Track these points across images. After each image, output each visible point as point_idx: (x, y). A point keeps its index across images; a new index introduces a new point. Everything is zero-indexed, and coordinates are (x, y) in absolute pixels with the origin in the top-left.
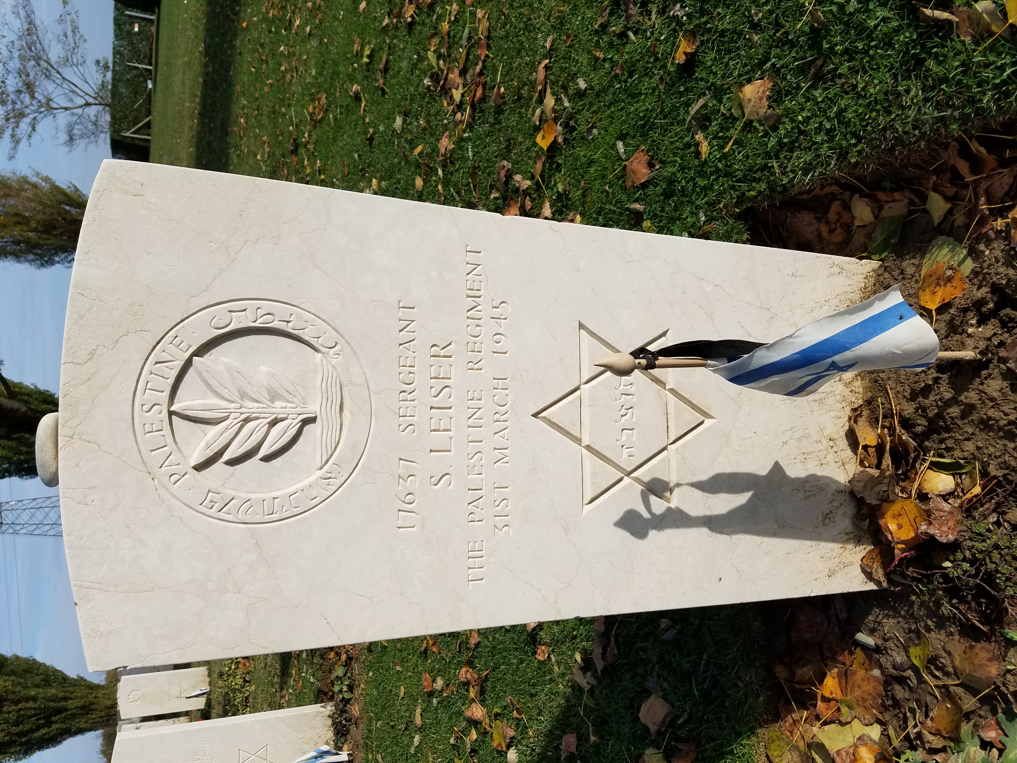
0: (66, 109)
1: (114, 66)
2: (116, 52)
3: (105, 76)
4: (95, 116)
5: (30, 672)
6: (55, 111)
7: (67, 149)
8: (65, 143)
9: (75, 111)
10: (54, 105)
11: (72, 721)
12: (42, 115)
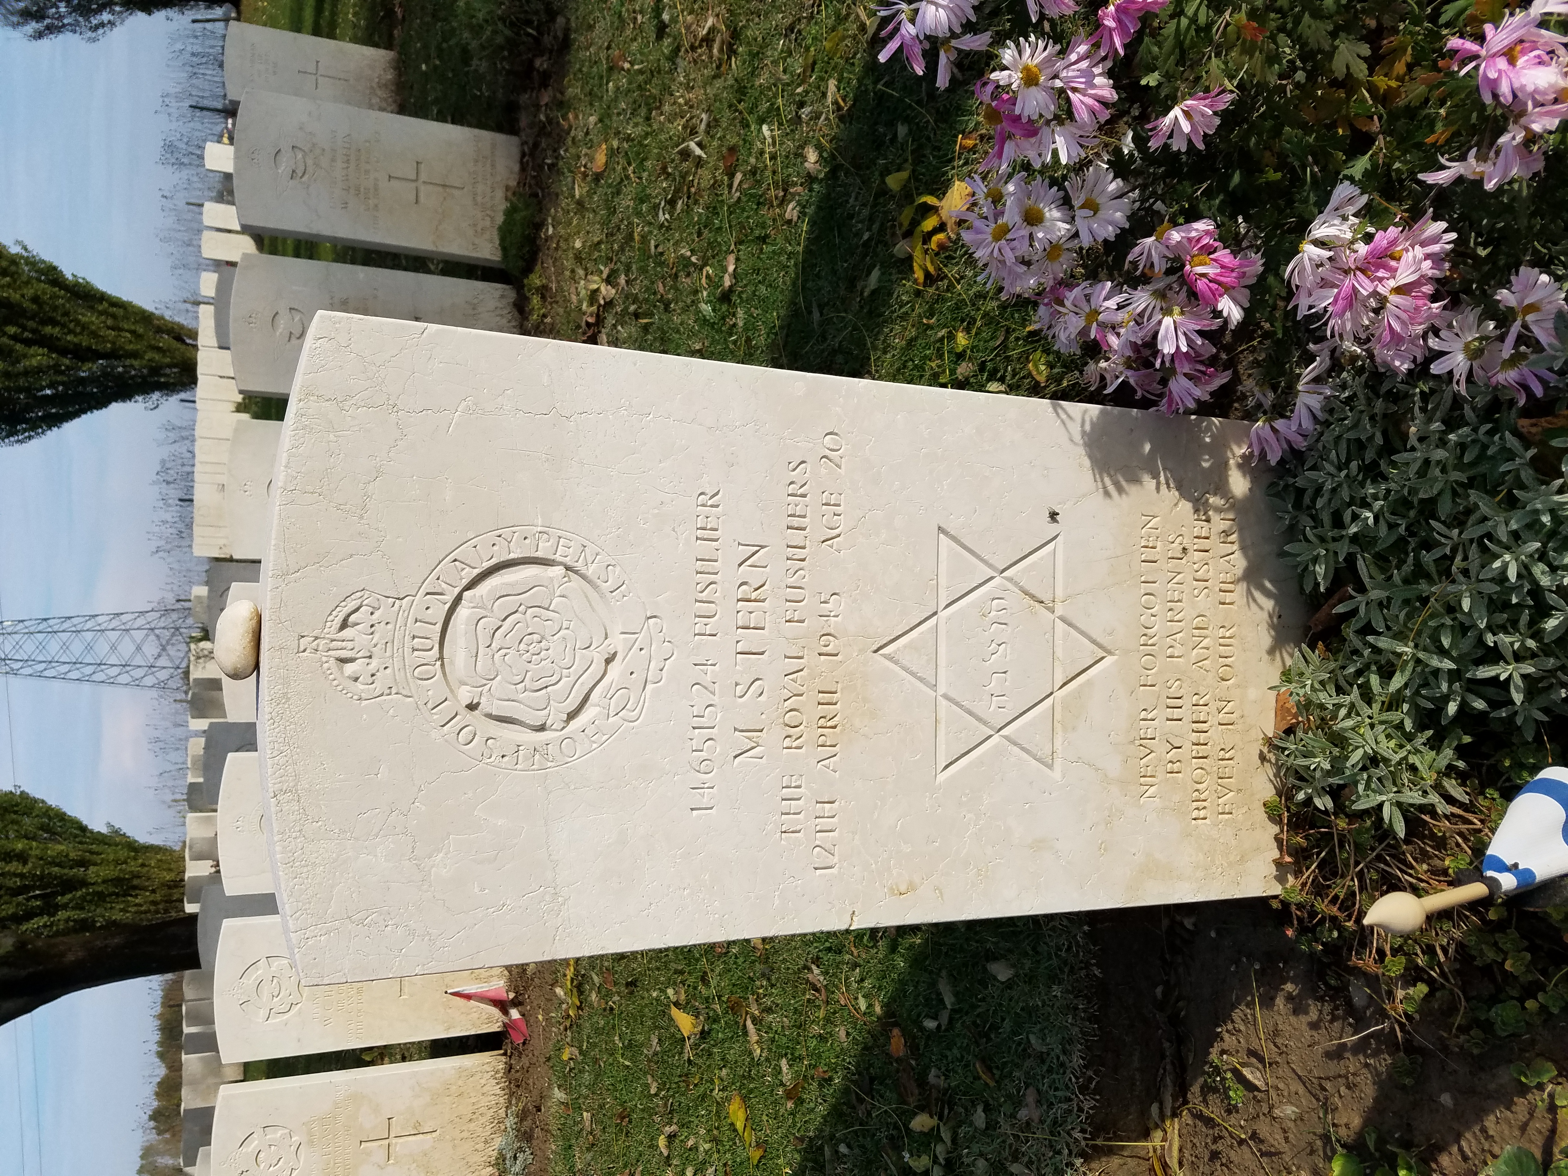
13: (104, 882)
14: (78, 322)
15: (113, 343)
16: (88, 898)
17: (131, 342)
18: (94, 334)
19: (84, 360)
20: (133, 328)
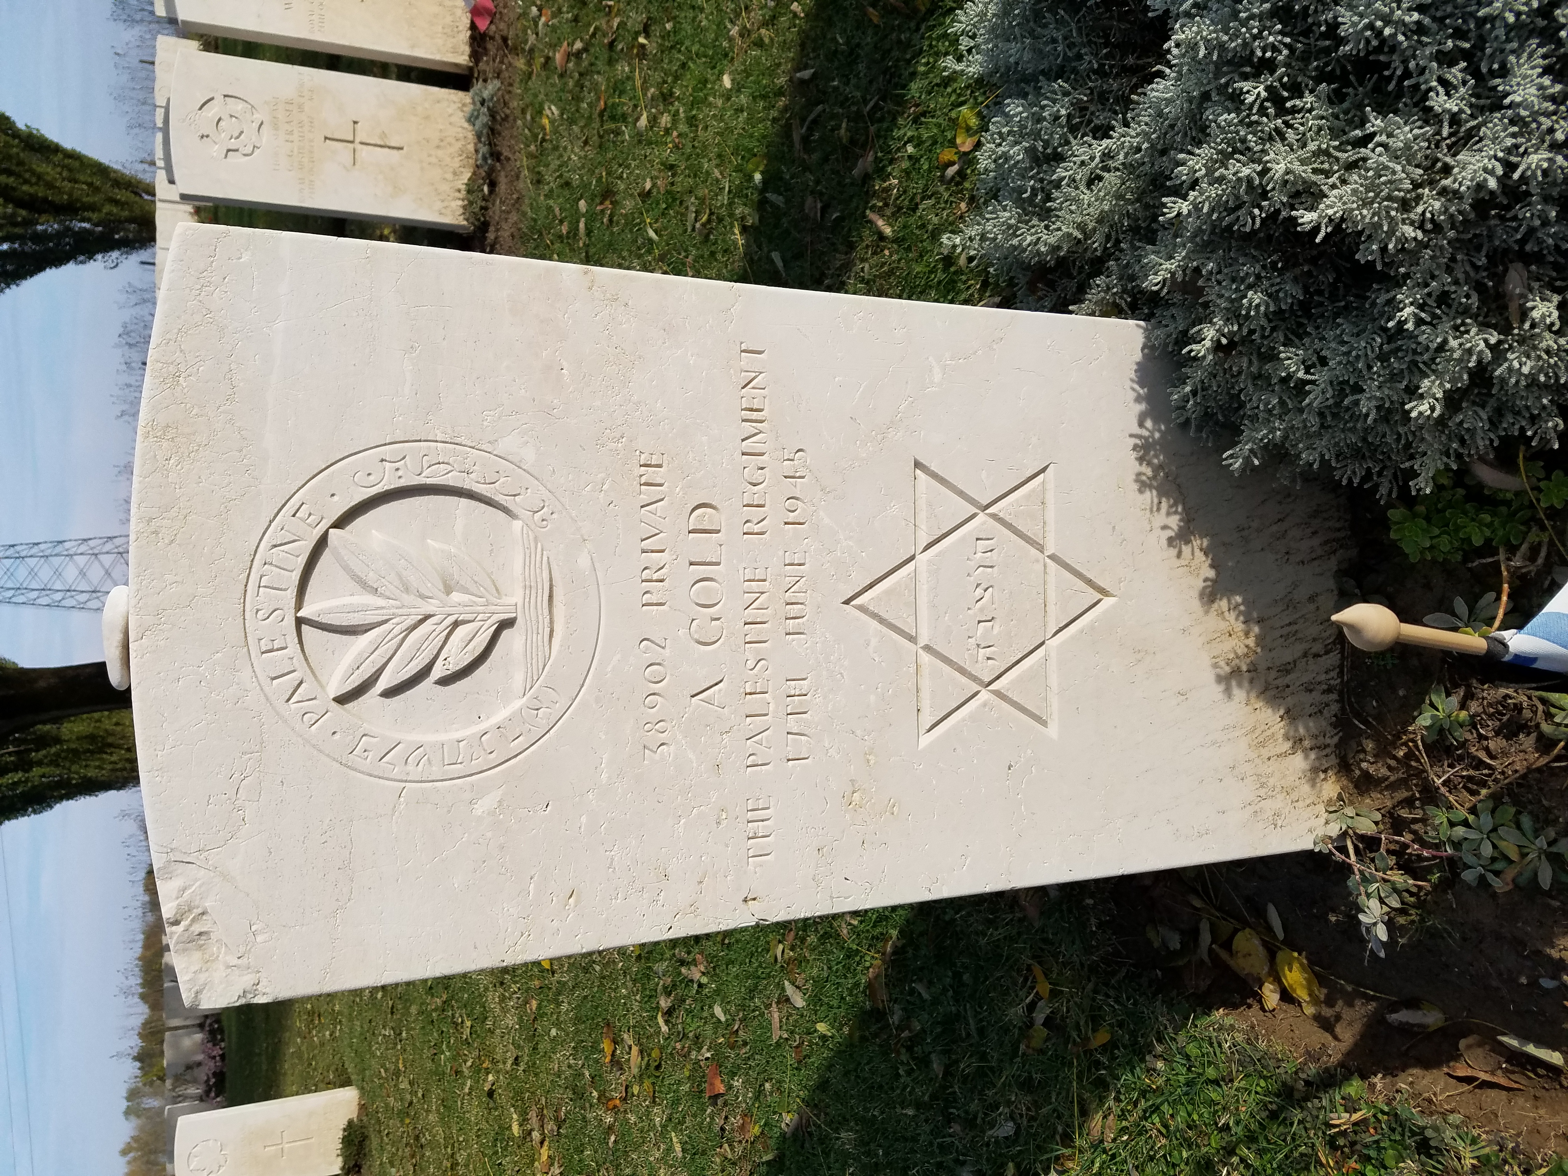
13: (78, 739)
14: (33, 173)
15: (70, 195)
16: (63, 755)
17: (88, 195)
18: (50, 185)
19: (41, 212)
20: (89, 180)
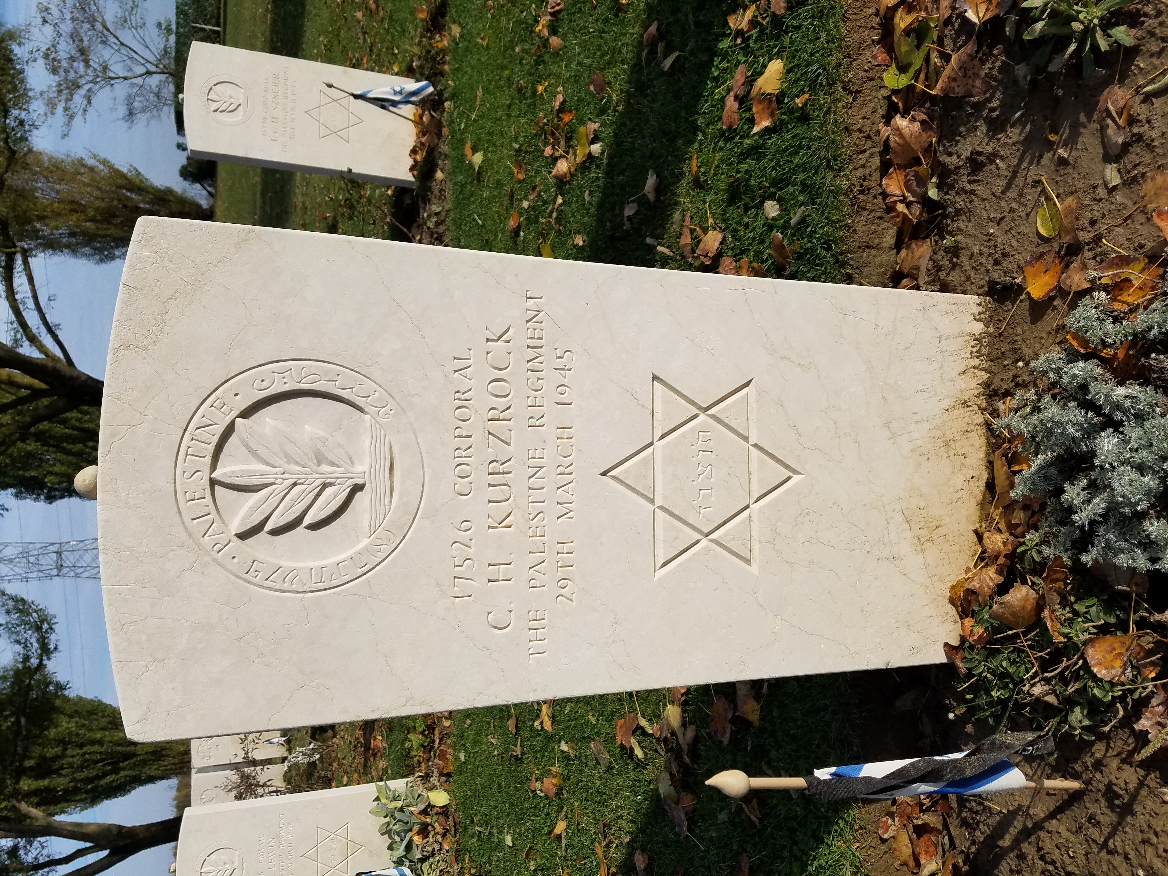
0: (125, 78)
1: (177, 28)
2: (180, 12)
3: (167, 40)
4: (157, 86)
5: (96, 714)
6: (112, 82)
7: (126, 125)
8: (124, 118)
9: (135, 81)
10: (111, 75)
11: (143, 767)
12: (98, 86)
